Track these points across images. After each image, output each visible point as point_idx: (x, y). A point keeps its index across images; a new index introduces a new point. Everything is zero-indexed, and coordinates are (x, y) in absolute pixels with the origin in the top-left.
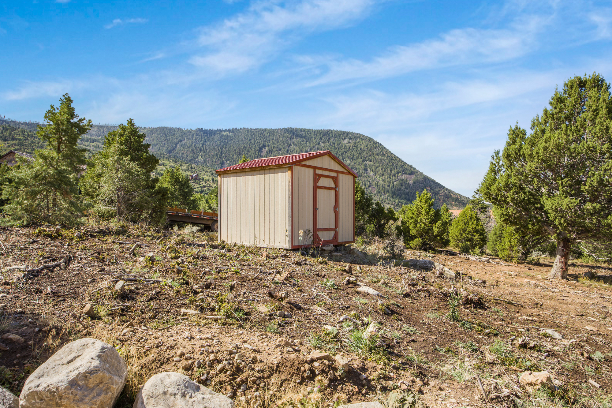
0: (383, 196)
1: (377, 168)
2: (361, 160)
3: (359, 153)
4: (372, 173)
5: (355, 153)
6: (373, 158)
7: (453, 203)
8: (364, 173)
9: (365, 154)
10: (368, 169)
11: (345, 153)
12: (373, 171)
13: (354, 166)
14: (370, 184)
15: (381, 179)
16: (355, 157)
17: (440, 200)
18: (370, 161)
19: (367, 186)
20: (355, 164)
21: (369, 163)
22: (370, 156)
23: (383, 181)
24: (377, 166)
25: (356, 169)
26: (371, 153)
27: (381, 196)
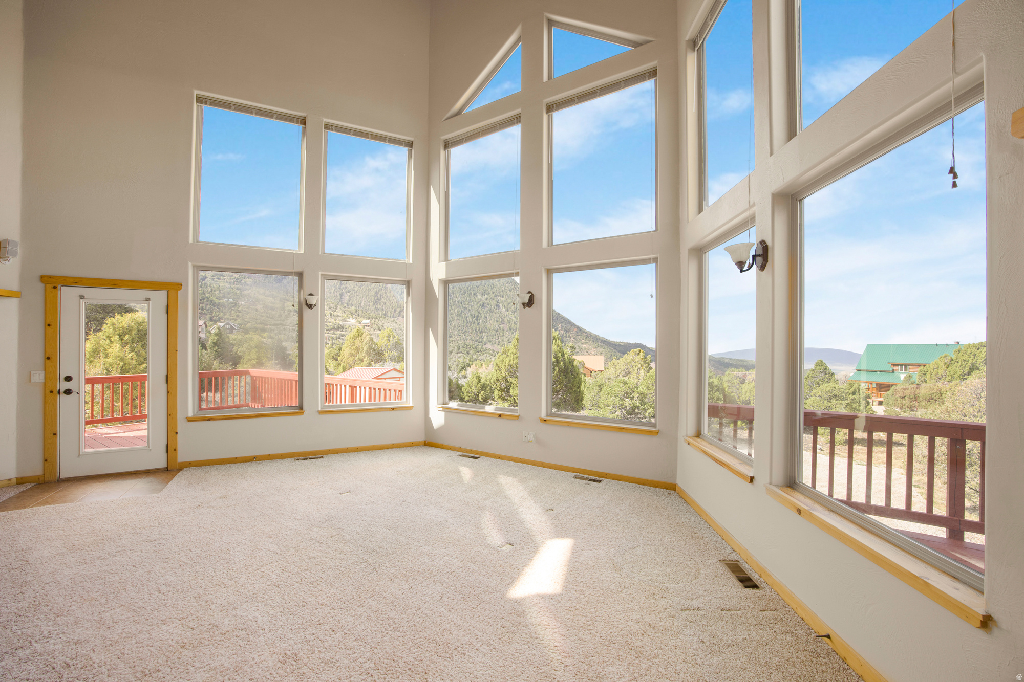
0: (514, 333)
1: (509, 304)
2: (493, 295)
3: (492, 288)
4: (504, 309)
5: (487, 288)
6: (505, 293)
7: (583, 341)
8: (496, 309)
9: (497, 289)
10: (500, 305)
11: (476, 288)
12: (505, 308)
13: (486, 302)
14: (502, 320)
15: (513, 316)
16: (487, 292)
17: (571, 338)
18: (503, 297)
19: (498, 323)
20: (486, 299)
21: (502, 299)
22: (502, 291)
23: (515, 317)
24: (509, 302)
25: (488, 304)
26: (503, 289)
27: (513, 333)
